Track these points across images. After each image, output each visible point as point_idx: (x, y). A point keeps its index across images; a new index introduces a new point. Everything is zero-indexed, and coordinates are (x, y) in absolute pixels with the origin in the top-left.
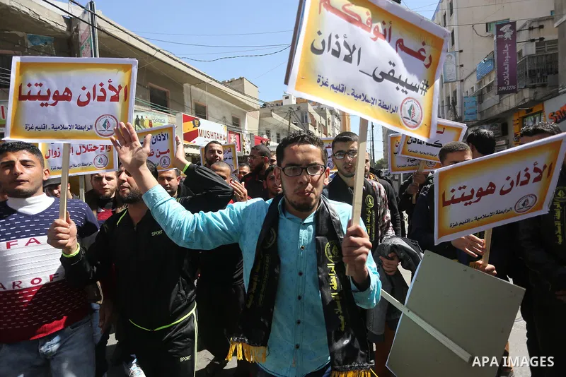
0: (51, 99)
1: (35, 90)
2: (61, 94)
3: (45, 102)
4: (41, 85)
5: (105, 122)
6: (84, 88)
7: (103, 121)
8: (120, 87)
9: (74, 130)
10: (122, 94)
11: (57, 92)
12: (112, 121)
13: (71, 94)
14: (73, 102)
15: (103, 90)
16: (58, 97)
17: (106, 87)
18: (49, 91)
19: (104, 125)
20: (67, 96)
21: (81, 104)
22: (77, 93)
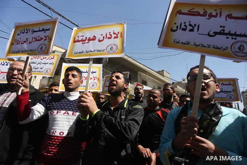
0: (87, 40)
1: (80, 39)
2: (91, 38)
3: (84, 42)
4: (83, 36)
5: (111, 47)
6: (102, 35)
7: (110, 47)
8: (118, 33)
9: (96, 52)
10: (119, 35)
11: (90, 38)
12: (115, 47)
13: (96, 38)
14: (97, 40)
15: (110, 35)
16: (90, 40)
17: (112, 33)
18: (86, 38)
19: (111, 49)
20: (94, 39)
21: (100, 41)
22: (99, 37)
